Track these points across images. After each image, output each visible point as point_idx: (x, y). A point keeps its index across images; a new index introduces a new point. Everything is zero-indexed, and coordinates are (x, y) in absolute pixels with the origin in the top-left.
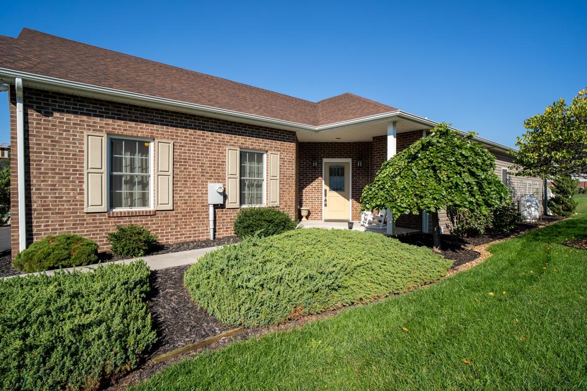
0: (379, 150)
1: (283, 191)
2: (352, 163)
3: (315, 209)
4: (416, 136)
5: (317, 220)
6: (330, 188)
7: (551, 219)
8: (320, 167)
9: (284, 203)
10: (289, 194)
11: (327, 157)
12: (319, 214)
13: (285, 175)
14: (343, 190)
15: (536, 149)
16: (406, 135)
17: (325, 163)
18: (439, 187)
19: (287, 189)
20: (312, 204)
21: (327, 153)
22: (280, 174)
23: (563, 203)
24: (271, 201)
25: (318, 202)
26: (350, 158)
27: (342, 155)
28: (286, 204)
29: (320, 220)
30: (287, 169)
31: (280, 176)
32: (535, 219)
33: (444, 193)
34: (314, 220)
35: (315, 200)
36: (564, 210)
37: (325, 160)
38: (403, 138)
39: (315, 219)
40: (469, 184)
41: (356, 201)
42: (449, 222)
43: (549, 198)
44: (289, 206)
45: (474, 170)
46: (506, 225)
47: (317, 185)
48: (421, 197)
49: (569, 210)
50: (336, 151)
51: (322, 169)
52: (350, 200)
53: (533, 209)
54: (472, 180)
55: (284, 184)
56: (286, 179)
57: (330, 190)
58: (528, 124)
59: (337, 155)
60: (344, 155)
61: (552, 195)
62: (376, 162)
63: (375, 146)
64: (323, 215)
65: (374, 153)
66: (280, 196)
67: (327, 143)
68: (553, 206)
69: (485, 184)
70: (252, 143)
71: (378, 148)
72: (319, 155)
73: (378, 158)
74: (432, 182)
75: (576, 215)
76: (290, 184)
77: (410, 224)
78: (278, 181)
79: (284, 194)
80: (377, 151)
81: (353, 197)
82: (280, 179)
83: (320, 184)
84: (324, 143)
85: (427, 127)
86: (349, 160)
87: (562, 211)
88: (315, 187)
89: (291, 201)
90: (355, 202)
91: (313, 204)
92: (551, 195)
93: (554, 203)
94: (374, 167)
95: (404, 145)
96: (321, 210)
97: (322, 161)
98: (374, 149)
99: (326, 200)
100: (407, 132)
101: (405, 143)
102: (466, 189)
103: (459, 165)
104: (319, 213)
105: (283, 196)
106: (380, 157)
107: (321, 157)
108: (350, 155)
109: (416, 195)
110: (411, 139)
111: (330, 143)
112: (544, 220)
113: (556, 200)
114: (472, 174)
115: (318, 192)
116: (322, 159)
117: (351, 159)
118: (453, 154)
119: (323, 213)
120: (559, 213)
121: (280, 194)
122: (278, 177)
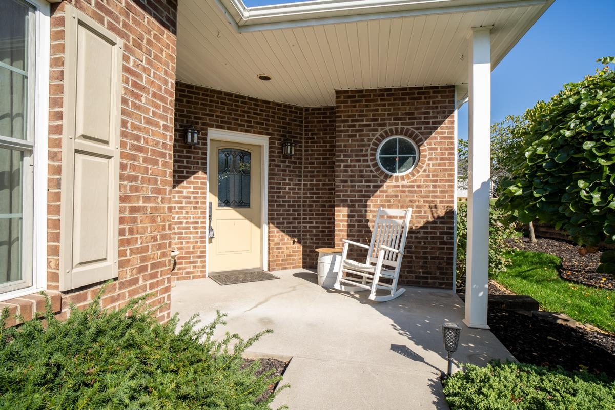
0: (352, 121)
1: (133, 210)
2: (270, 148)
3: (187, 253)
4: (442, 97)
5: (194, 278)
6: (220, 199)
8: (200, 149)
9: (136, 259)
10: (153, 220)
11: (218, 127)
12: (199, 264)
13: (142, 143)
14: (248, 205)
16: (418, 93)
17: (210, 140)
19: (147, 199)
20: (179, 238)
21: (217, 116)
22: (124, 134)
24: (77, 260)
25: (197, 233)
26: (267, 134)
27: (252, 127)
28: (143, 259)
29: (199, 277)
30: (148, 121)
31: (123, 145)
34: (185, 278)
35: (188, 228)
37: (214, 134)
38: (411, 99)
39: (188, 276)
41: (279, 228)
44: (154, 266)
47: (193, 193)
50: (240, 116)
51: (205, 154)
52: (265, 226)
55: (135, 179)
56: (145, 160)
57: (219, 205)
59: (240, 125)
60: (256, 127)
62: (345, 146)
63: (342, 112)
64: (207, 264)
65: (340, 126)
66: (122, 232)
67: (220, 92)
71: (349, 116)
72: (200, 119)
73: (350, 136)
76: (156, 181)
77: (427, 278)
78: (114, 164)
79: (134, 220)
80: (347, 121)
81: (270, 220)
82: (123, 155)
83: (200, 188)
84: (212, 91)
88: (189, 198)
89: (160, 247)
90: (275, 229)
91: (184, 239)
94: (340, 156)
95: (413, 114)
96: (204, 252)
97: (206, 134)
98: (340, 117)
99: (211, 229)
100: (421, 88)
101: (416, 109)
104: (199, 260)
105: (131, 231)
106: (355, 136)
107: (203, 124)
108: (268, 129)
110: (429, 103)
111: (227, 94)
115: (195, 208)
116: (206, 130)
117: (267, 137)
119: (207, 259)
121: (122, 220)
122: (113, 148)
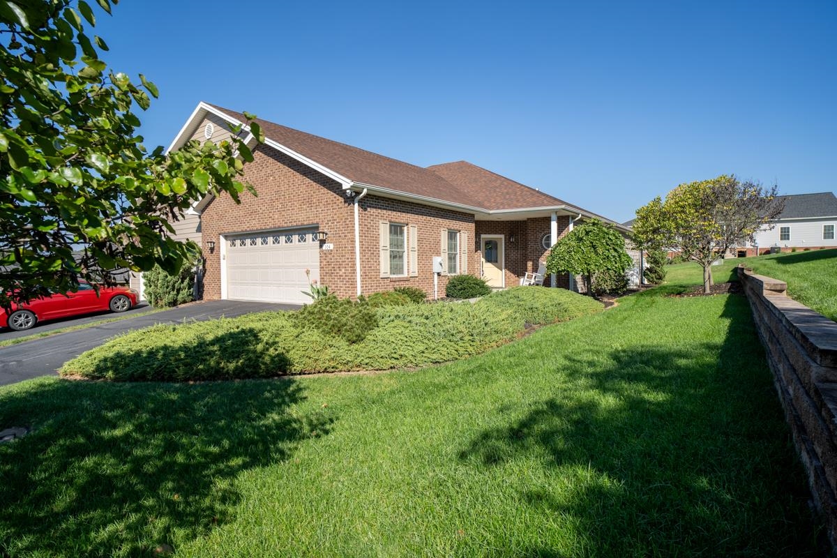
1: (469, 263)
2: (505, 239)
6: (486, 260)
7: (647, 286)
8: (479, 242)
9: (469, 272)
11: (484, 234)
13: (470, 250)
14: (497, 262)
15: (645, 232)
17: (482, 238)
18: (598, 258)
19: (471, 261)
21: (484, 230)
22: (467, 248)
23: (656, 272)
24: (463, 270)
27: (497, 232)
30: (470, 245)
32: (636, 285)
33: (602, 262)
36: (657, 279)
40: (614, 256)
42: (583, 286)
43: (644, 269)
45: (616, 248)
46: (620, 288)
47: (477, 258)
48: (589, 264)
49: (660, 278)
50: (492, 228)
51: (480, 244)
52: (504, 270)
53: (635, 277)
54: (616, 254)
55: (469, 257)
56: (470, 253)
57: (486, 263)
58: (638, 213)
59: (492, 232)
61: (648, 266)
62: (530, 239)
63: (529, 226)
65: (529, 232)
67: (485, 221)
68: (648, 275)
69: (622, 256)
70: (455, 224)
71: (532, 228)
72: (478, 232)
73: (532, 235)
74: (593, 255)
75: (665, 283)
79: (469, 265)
80: (531, 230)
81: (506, 268)
83: (479, 256)
84: (482, 221)
85: (572, 214)
86: (502, 236)
87: (655, 280)
90: (508, 272)
92: (646, 265)
93: (649, 273)
97: (480, 237)
98: (529, 228)
99: (483, 271)
102: (612, 260)
103: (608, 244)
105: (468, 267)
106: (534, 235)
108: (503, 232)
109: (586, 263)
111: (487, 221)
112: (642, 287)
113: (650, 270)
114: (615, 250)
115: (477, 263)
116: (480, 235)
117: (504, 235)
118: (604, 238)
120: (652, 282)
122: (466, 252)
